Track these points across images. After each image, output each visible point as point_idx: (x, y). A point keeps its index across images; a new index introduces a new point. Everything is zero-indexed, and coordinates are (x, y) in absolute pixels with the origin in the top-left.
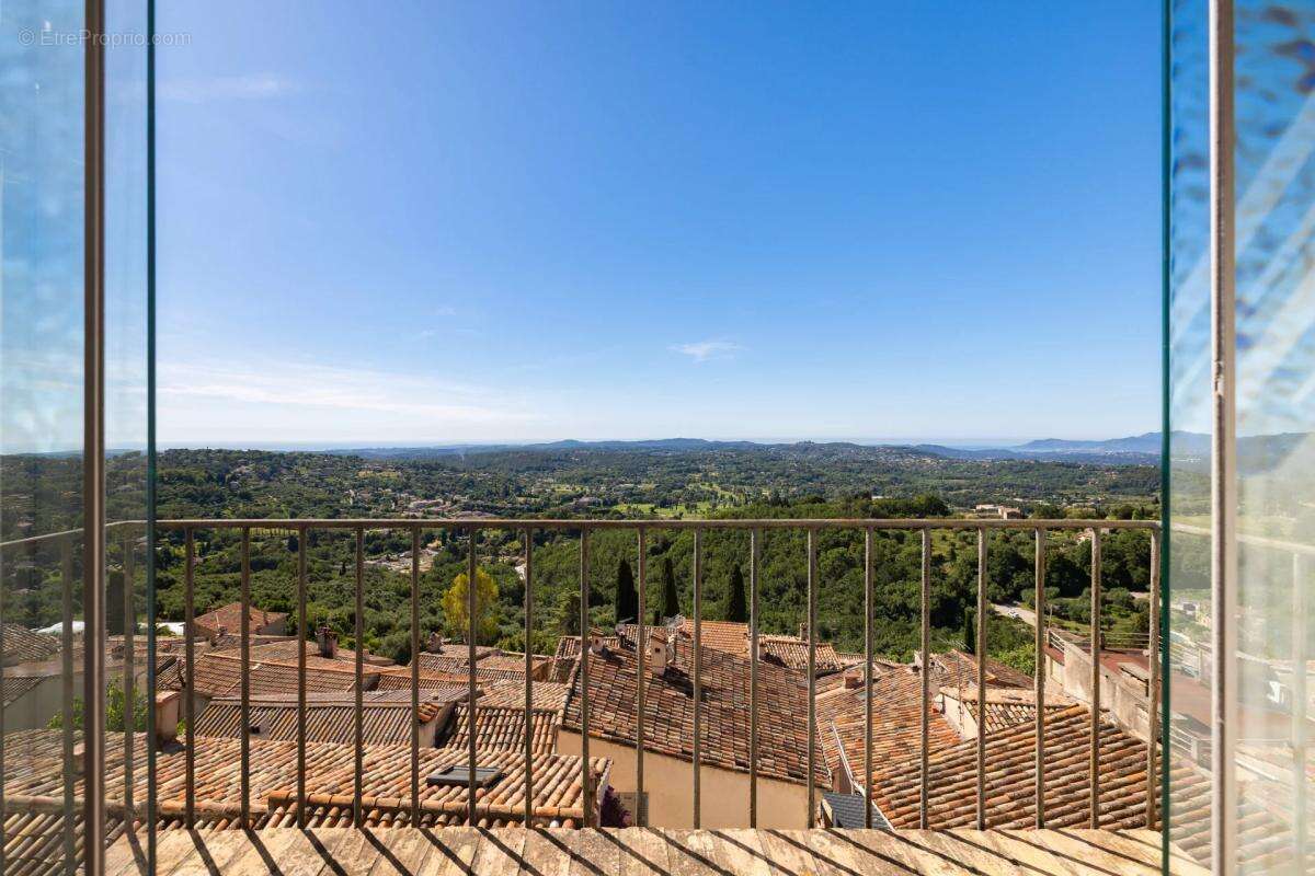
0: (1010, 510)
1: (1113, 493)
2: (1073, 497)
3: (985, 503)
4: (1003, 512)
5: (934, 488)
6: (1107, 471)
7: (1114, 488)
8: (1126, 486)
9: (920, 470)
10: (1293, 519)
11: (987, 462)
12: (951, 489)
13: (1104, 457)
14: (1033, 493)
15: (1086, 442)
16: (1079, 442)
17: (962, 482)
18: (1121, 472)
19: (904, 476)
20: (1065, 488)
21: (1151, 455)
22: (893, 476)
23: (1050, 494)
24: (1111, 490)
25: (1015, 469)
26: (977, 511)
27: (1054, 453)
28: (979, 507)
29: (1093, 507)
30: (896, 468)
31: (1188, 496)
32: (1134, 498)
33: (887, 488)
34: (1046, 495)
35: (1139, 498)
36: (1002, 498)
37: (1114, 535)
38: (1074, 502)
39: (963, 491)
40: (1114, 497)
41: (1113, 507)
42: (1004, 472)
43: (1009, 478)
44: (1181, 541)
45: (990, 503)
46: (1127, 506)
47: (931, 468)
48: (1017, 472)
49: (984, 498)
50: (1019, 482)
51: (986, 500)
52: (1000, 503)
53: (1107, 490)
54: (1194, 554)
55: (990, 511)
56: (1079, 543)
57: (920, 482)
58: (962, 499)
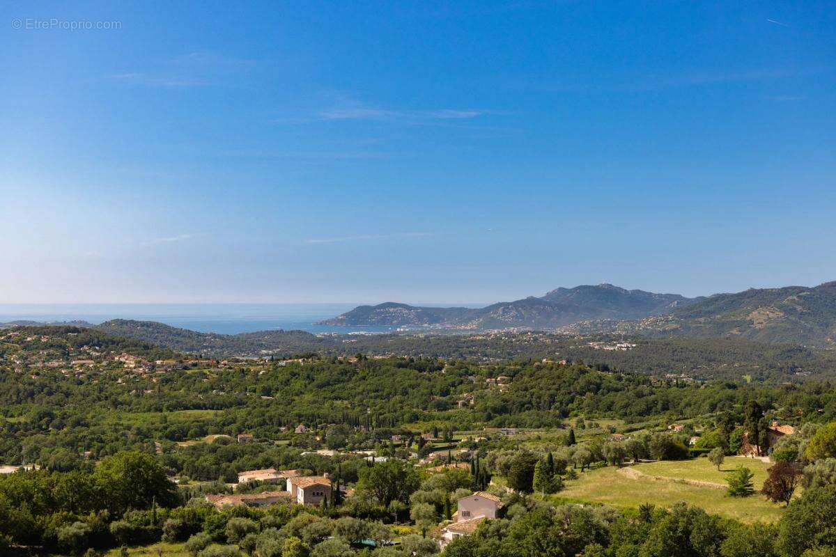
0: (310, 481)
1: (500, 425)
2: (429, 437)
3: (257, 467)
4: (296, 488)
5: (144, 435)
6: (490, 375)
7: (500, 412)
8: (522, 407)
9: (110, 389)
10: (766, 459)
11: (259, 362)
12: (181, 435)
13: (484, 344)
14: (358, 433)
15: (452, 310)
16: (438, 310)
17: (209, 414)
18: (513, 375)
19: (69, 408)
20: (415, 419)
21: (560, 337)
22: (44, 408)
23: (388, 435)
24: (498, 418)
25: (321, 377)
26: (245, 489)
27: (394, 335)
28: (244, 478)
29: (465, 458)
30: (49, 387)
31: (619, 424)
32: (535, 433)
33: (28, 443)
34: (379, 437)
35: (542, 433)
36: (293, 451)
37: (505, 521)
38: (433, 450)
39: (210, 439)
40: (502, 432)
41: (502, 457)
42: (297, 385)
43: (306, 401)
44: (610, 521)
45: (267, 464)
46: (526, 454)
47: (134, 381)
48: (320, 386)
49: (256, 452)
50: (325, 409)
51: (260, 459)
52: (288, 463)
53: (489, 418)
54: (631, 546)
55: (270, 484)
56: (442, 546)
57: (109, 418)
58: (207, 460)
